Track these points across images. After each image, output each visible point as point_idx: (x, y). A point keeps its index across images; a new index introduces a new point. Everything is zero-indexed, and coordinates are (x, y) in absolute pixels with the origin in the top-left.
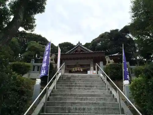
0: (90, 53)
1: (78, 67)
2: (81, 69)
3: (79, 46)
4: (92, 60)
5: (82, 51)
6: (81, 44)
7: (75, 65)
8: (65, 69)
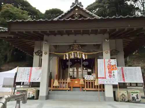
0: (96, 20)
1: (76, 50)
2: (83, 56)
3: (77, 7)
4: (107, 35)
5: (81, 16)
6: (80, 3)
7: (70, 46)
8: (50, 55)
